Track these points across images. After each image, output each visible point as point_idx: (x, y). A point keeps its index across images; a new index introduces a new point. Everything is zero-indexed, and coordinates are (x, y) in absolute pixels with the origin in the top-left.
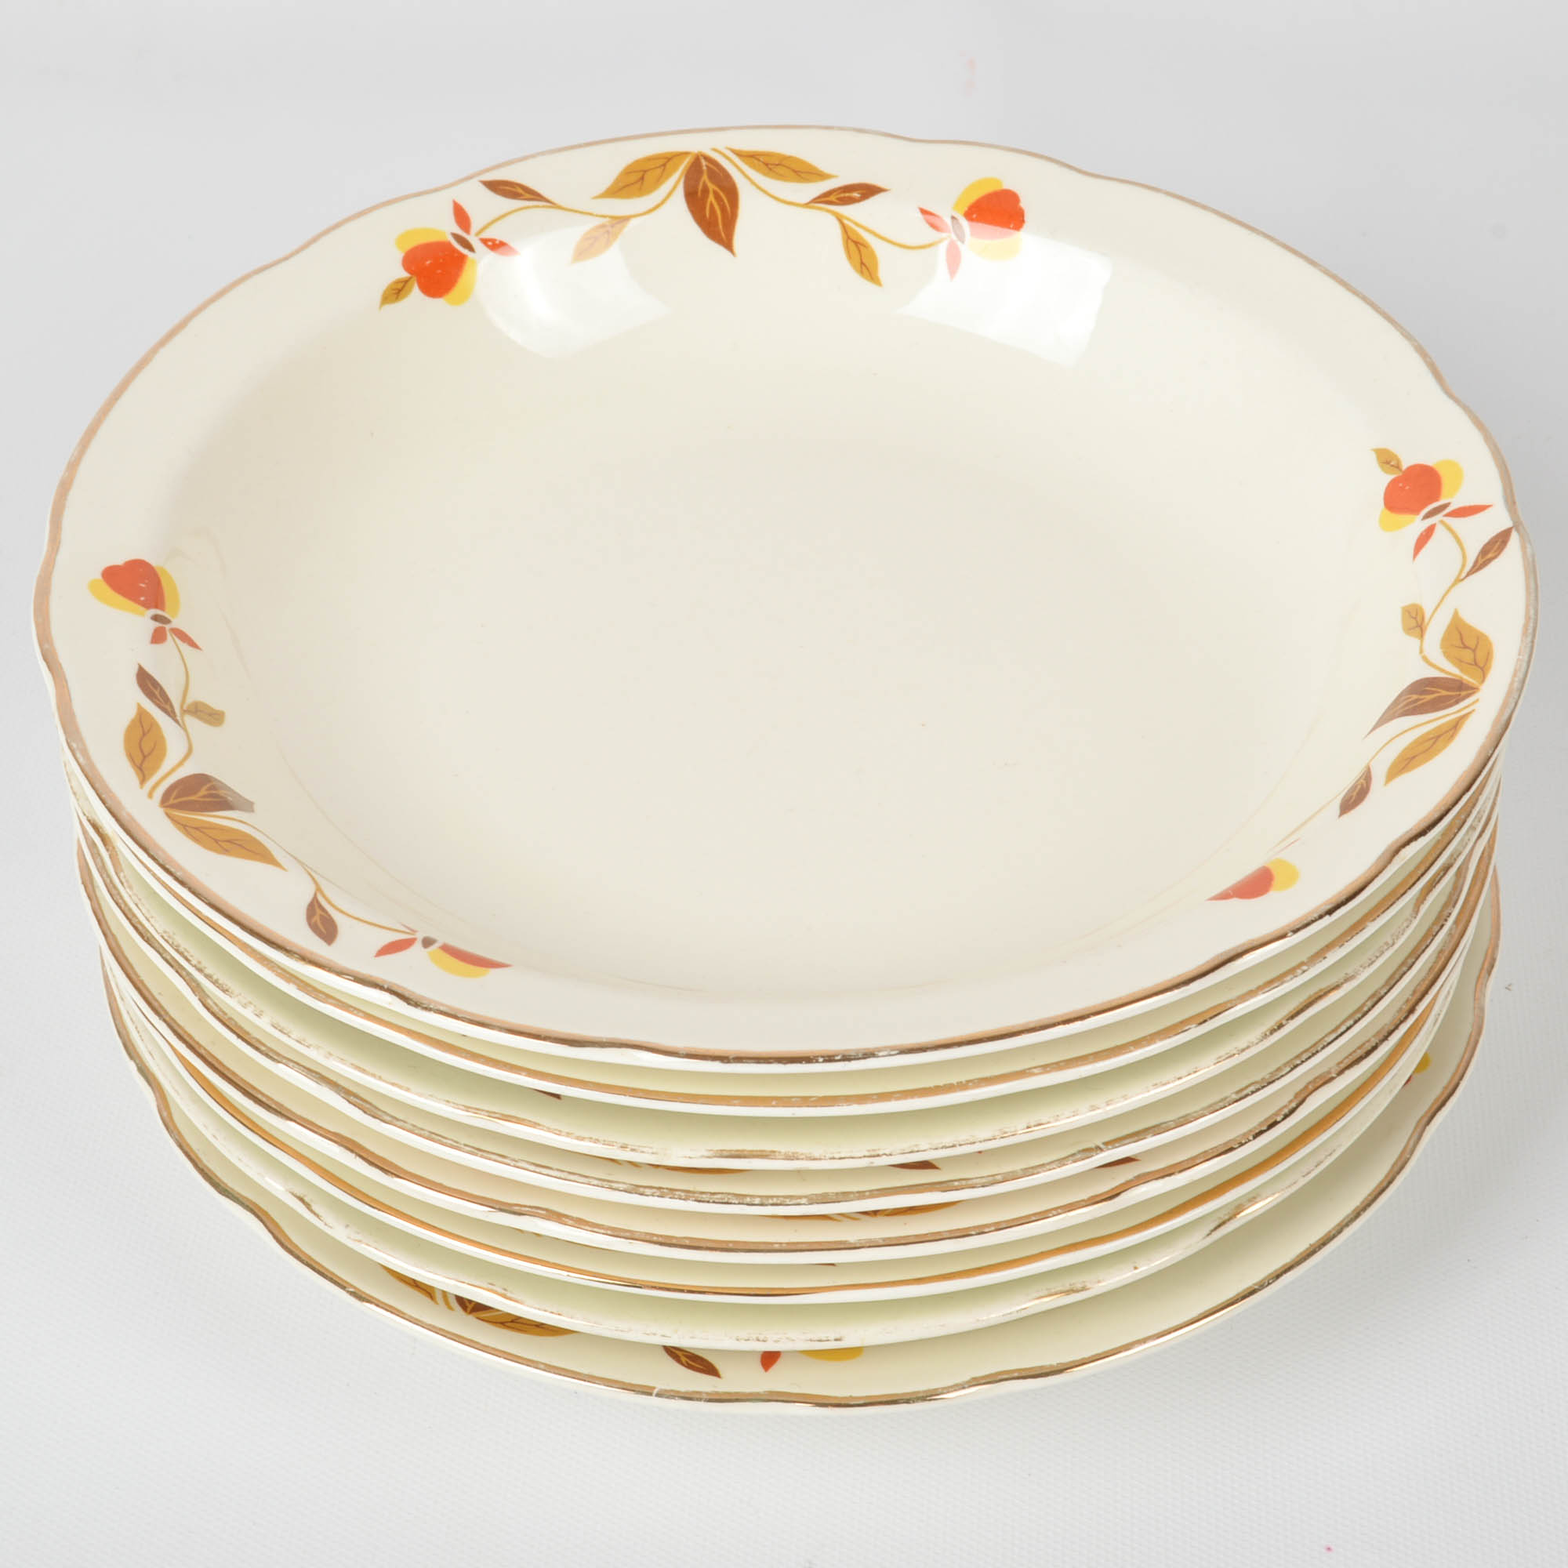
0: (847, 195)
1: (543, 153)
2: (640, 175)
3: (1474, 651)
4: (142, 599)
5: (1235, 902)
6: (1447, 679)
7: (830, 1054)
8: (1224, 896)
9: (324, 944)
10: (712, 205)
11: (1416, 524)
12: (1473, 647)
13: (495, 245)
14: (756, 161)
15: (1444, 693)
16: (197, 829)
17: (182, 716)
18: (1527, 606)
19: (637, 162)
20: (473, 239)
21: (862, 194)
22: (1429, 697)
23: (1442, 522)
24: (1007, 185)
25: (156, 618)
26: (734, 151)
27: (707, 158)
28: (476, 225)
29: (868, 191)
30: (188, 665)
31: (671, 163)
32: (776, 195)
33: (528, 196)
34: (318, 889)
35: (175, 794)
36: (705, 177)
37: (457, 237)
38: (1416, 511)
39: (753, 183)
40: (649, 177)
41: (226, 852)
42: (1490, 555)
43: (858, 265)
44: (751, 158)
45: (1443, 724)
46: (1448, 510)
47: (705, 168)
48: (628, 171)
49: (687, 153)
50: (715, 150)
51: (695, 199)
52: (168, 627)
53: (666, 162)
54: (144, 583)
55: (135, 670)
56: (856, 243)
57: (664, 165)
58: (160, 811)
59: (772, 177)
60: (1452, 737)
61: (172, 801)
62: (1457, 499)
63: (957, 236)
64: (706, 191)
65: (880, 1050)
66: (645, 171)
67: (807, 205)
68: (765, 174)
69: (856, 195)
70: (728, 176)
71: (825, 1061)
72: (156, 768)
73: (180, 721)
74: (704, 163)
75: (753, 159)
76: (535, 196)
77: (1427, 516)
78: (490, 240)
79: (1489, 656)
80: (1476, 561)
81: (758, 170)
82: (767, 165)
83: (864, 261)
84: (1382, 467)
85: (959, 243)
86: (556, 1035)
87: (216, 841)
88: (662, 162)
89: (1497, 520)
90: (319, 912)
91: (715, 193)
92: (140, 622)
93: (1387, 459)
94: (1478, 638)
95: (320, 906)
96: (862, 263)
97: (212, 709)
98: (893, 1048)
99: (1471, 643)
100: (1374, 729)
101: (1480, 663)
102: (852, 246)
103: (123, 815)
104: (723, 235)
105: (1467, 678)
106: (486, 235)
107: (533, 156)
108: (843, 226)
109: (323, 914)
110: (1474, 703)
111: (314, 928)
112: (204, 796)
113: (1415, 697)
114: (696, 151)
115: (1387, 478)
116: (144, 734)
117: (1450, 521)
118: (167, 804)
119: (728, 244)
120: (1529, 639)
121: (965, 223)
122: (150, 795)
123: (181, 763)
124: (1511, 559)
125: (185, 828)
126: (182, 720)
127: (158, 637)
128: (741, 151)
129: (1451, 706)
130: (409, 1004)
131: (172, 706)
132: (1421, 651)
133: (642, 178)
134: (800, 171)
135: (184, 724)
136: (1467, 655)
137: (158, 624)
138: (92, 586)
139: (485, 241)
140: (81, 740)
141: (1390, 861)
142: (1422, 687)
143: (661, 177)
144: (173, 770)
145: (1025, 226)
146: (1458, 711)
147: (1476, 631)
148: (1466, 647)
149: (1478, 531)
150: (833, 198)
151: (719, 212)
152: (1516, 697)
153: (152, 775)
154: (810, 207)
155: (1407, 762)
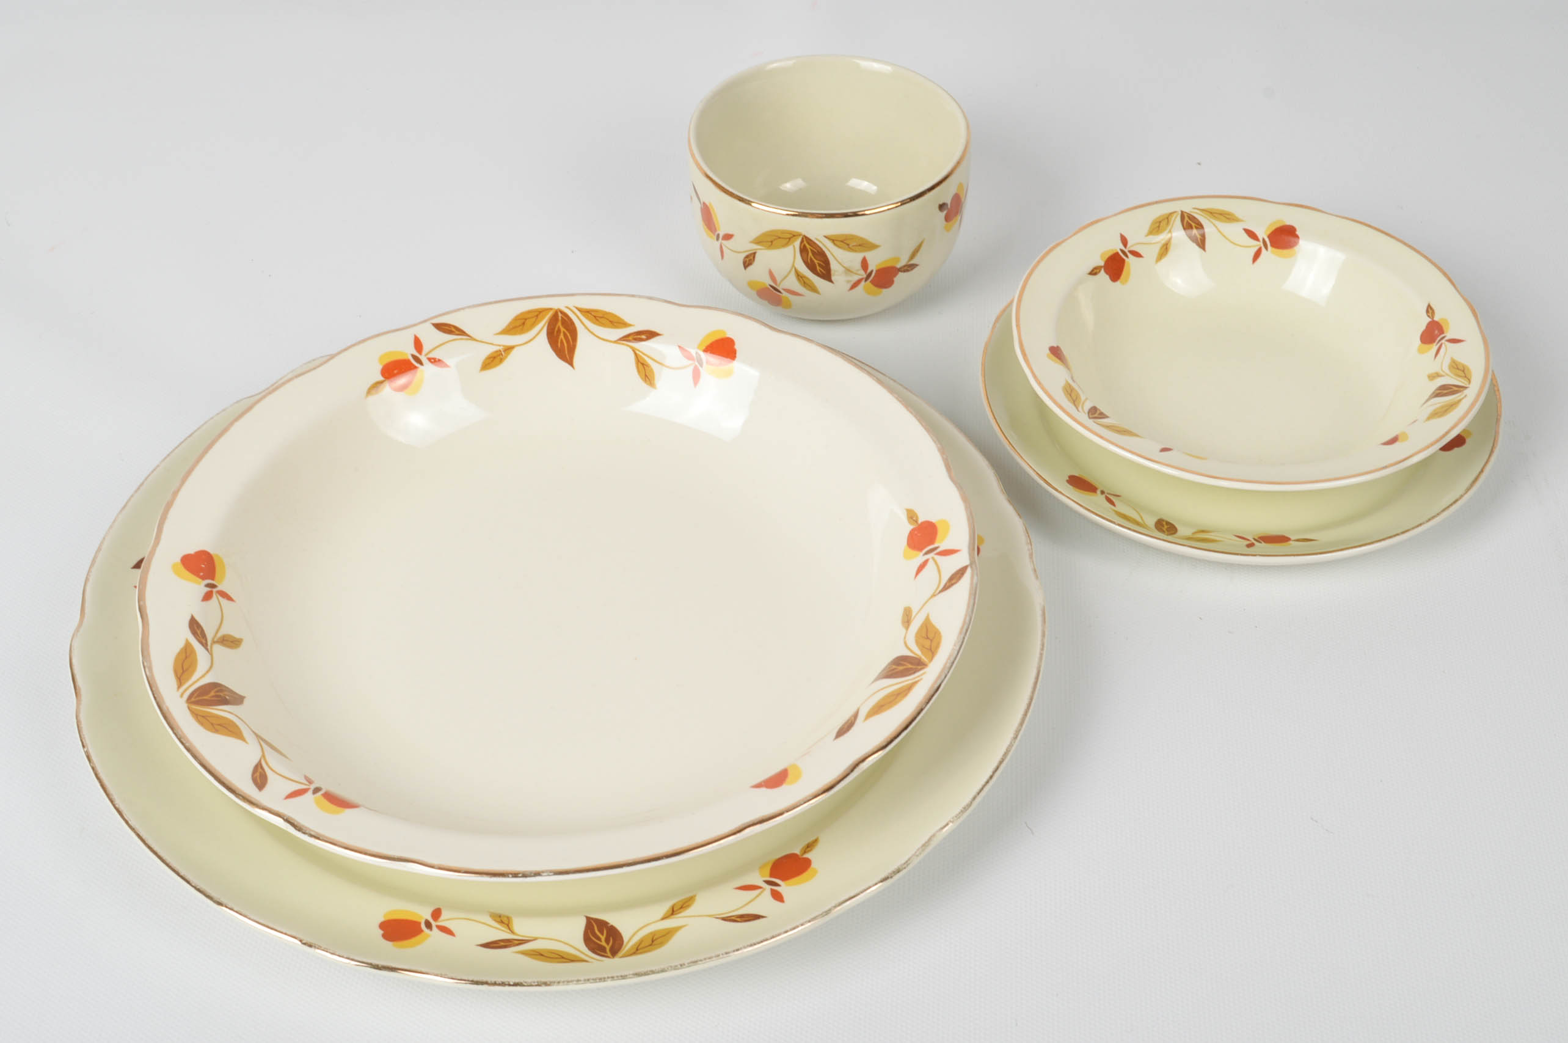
0: (639, 336)
1: (469, 307)
2: (522, 321)
3: (931, 641)
4: (202, 574)
5: (763, 790)
6: (913, 657)
7: (516, 872)
8: (758, 786)
9: (257, 790)
10: (562, 340)
11: (920, 558)
12: (931, 638)
13: (434, 361)
14: (590, 315)
15: (910, 666)
16: (203, 717)
17: (212, 645)
18: (966, 615)
19: (522, 314)
20: (423, 358)
21: (647, 336)
22: (901, 668)
23: (933, 558)
24: (729, 335)
25: (208, 585)
26: (577, 308)
27: (562, 312)
28: (426, 349)
29: (651, 335)
30: (224, 611)
31: (541, 314)
32: (599, 335)
33: (457, 332)
34: (263, 756)
35: (195, 695)
36: (560, 324)
37: (414, 357)
38: (921, 550)
39: (586, 328)
40: (528, 323)
41: (216, 731)
42: (953, 582)
43: (644, 377)
44: (587, 312)
45: (904, 686)
46: (938, 550)
47: (560, 318)
48: (516, 319)
49: (551, 309)
50: (567, 307)
51: (553, 337)
52: (215, 590)
53: (538, 314)
54: (204, 564)
55: (189, 618)
56: (643, 364)
57: (537, 316)
58: (185, 705)
59: (597, 324)
60: (906, 695)
61: (193, 699)
62: (943, 544)
63: (699, 363)
64: (559, 331)
65: (543, 872)
66: (526, 319)
67: (615, 342)
68: (594, 323)
69: (644, 337)
70: (572, 323)
71: (513, 877)
72: (187, 679)
73: (209, 650)
74: (560, 315)
75: (588, 314)
76: (461, 332)
77: (926, 553)
78: (433, 359)
79: (938, 647)
80: (946, 584)
81: (590, 320)
82: (595, 317)
83: (647, 374)
84: (908, 520)
85: (700, 368)
86: (371, 853)
87: (212, 724)
88: (536, 314)
89: (962, 559)
90: (260, 770)
91: (564, 333)
92: (198, 587)
93: (912, 516)
94: (935, 633)
95: (262, 768)
96: (646, 376)
97: (234, 638)
98: (551, 872)
99: (931, 636)
100: (873, 682)
101: (932, 652)
102: (640, 366)
103: (164, 708)
104: (568, 358)
105: (924, 659)
106: (431, 356)
107: (463, 309)
108: (636, 354)
109: (262, 772)
110: (922, 675)
111: (254, 780)
112: (213, 696)
113: (894, 667)
114: (556, 308)
115: (910, 527)
116: (186, 657)
117: (937, 558)
118: (189, 701)
119: (571, 363)
120: (962, 636)
121: (703, 355)
122: (182, 696)
123: (203, 676)
124: (965, 584)
125: (196, 715)
126: (211, 647)
127: (207, 597)
128: (581, 309)
129: (910, 674)
130: (296, 829)
131: (206, 640)
132: (905, 638)
133: (524, 323)
134: (614, 321)
135: (211, 650)
136: (927, 643)
137: (208, 589)
138: (174, 567)
139: (429, 359)
140: (150, 662)
141: (852, 771)
142: (900, 661)
143: (534, 322)
144: (198, 680)
145: (737, 359)
146: (914, 678)
147: (936, 628)
148: (928, 638)
149: (950, 565)
150: (630, 338)
151: (565, 345)
152: (946, 672)
153: (185, 683)
154: (619, 343)
155: (879, 708)
